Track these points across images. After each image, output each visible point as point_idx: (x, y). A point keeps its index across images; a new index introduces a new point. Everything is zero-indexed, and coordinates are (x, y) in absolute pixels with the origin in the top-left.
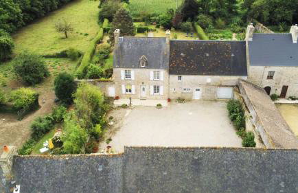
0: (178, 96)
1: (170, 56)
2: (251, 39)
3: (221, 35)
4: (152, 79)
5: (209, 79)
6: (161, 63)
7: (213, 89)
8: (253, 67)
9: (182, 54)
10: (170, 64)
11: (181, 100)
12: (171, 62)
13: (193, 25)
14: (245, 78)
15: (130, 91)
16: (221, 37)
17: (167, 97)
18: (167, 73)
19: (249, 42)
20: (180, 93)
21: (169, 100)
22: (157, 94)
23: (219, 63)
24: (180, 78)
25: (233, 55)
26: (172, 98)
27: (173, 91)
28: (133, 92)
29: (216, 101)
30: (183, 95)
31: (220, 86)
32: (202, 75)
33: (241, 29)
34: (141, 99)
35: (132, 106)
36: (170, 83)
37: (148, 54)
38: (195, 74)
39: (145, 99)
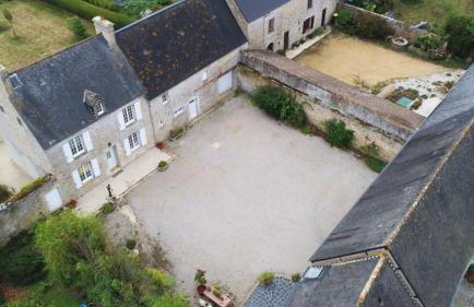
4: (123, 126)
5: (203, 75)
7: (213, 87)
8: (252, 24)
9: (146, 53)
11: (176, 134)
15: (89, 173)
17: (152, 143)
18: (145, 101)
20: (171, 122)
21: (160, 146)
22: (135, 147)
23: (204, 40)
24: (164, 98)
25: (214, 17)
26: (161, 139)
27: (159, 125)
28: (97, 172)
30: (176, 123)
31: (221, 75)
32: (195, 72)
34: (114, 176)
35: (117, 197)
36: (154, 115)
37: (93, 84)
38: (185, 78)
39: (121, 171)
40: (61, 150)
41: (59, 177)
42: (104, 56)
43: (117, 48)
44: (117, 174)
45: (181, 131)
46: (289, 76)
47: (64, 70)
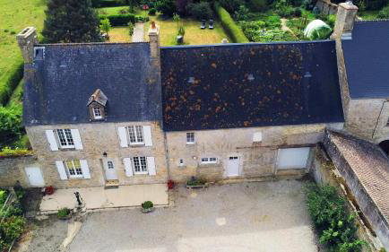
0: (190, 175)
1: (163, 88)
2: (348, 37)
3: (262, 23)
4: (124, 143)
5: (257, 134)
6: (143, 105)
7: (268, 155)
9: (192, 80)
10: (164, 107)
11: (197, 183)
12: (165, 100)
13: (212, 7)
14: (339, 127)
15: (79, 172)
16: (262, 27)
17: (164, 178)
19: (344, 42)
20: (195, 167)
21: (171, 185)
22: (141, 172)
23: (277, 97)
24: (190, 137)
25: (308, 75)
26: (176, 178)
27: (178, 163)
28: (86, 174)
29: (275, 178)
30: (202, 172)
31: (284, 146)
33: (294, 10)
34: (107, 188)
35: (84, 210)
36: (170, 150)
37: (110, 86)
38: (226, 127)
39: (117, 187)
40: (44, 134)
41: (41, 158)
42: (138, 65)
43: (157, 63)
44: (112, 187)
45: (203, 182)
46: (363, 191)
47: (90, 62)
